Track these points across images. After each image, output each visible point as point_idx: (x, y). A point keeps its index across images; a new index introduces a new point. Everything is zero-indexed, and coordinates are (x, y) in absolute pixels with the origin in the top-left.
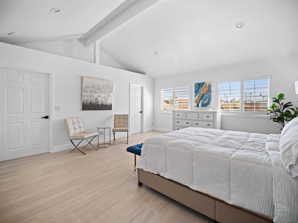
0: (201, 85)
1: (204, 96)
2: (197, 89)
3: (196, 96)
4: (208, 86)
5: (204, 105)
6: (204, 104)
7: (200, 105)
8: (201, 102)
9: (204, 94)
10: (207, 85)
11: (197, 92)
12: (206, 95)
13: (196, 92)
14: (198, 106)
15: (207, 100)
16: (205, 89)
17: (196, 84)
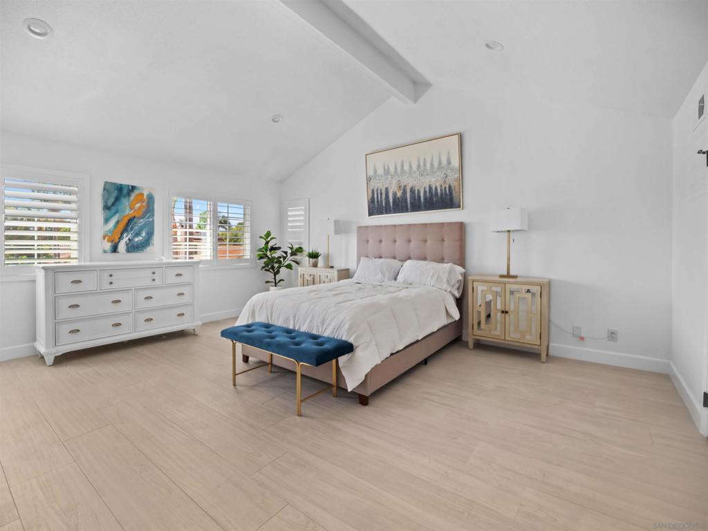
0: (125, 191)
1: (136, 223)
2: (112, 200)
3: (107, 221)
4: (145, 197)
5: (133, 248)
6: (135, 244)
7: (122, 246)
8: (125, 239)
9: (134, 217)
10: (142, 194)
11: (113, 210)
12: (142, 220)
13: (107, 208)
14: (115, 249)
15: (144, 234)
16: (138, 205)
17: (108, 186)
